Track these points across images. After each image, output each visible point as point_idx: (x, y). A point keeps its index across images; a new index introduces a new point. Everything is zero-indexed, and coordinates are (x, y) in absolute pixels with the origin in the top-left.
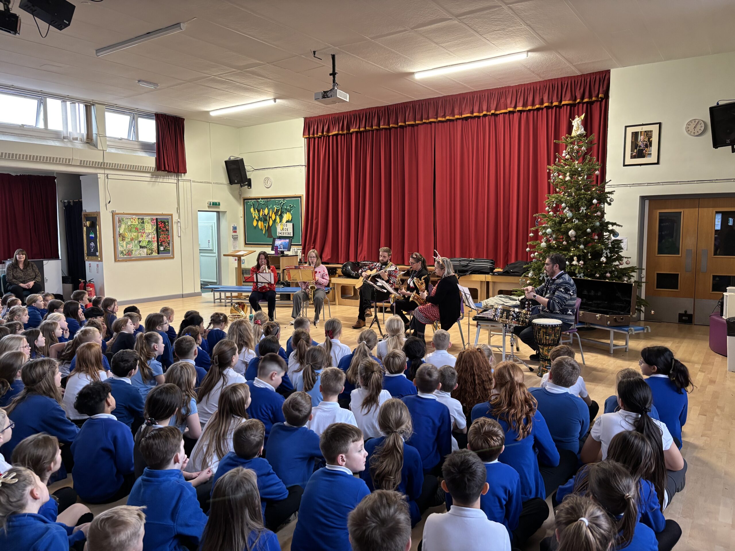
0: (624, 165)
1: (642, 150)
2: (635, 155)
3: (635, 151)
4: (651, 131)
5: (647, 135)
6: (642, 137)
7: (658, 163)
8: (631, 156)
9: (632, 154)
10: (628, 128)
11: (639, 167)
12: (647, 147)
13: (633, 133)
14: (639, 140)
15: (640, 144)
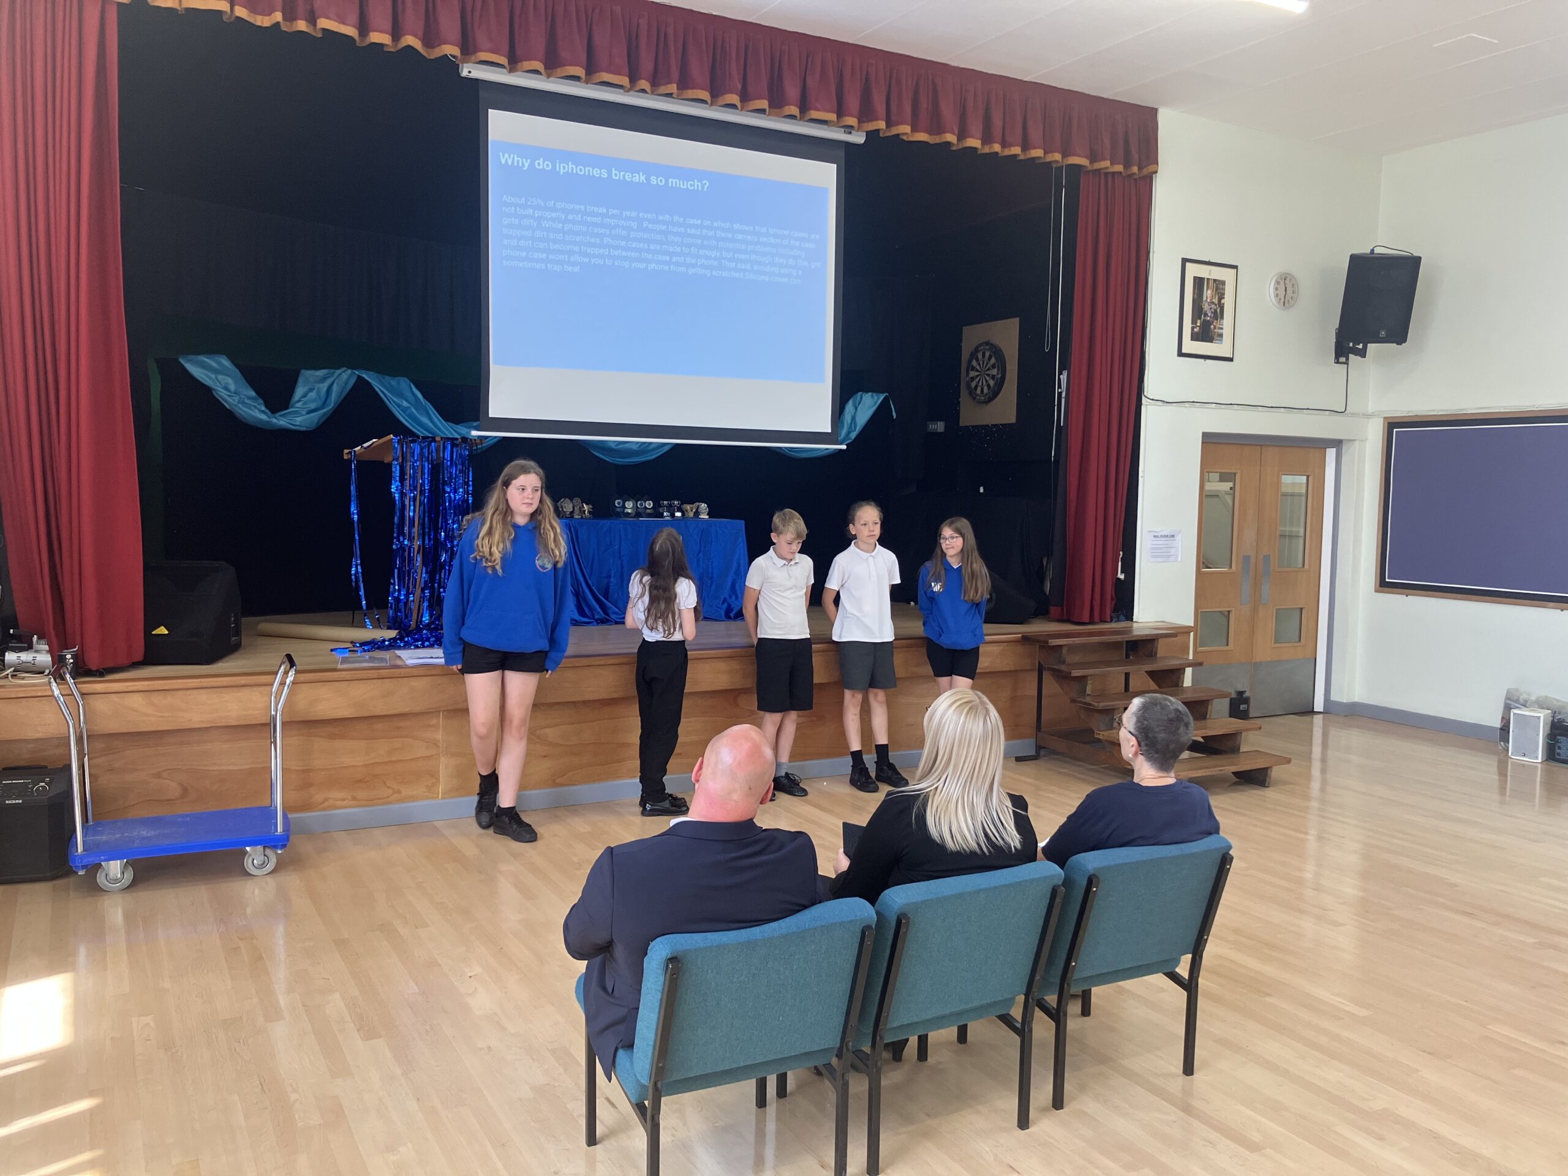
0: (1181, 354)
1: (1209, 323)
2: (1197, 333)
3: (1198, 324)
4: (1223, 283)
5: (1217, 289)
6: (1209, 292)
7: (1231, 360)
8: (1192, 333)
9: (1193, 328)
10: (1188, 264)
11: (1203, 360)
12: (1217, 320)
13: (1194, 277)
14: (1204, 299)
15: (1206, 307)
